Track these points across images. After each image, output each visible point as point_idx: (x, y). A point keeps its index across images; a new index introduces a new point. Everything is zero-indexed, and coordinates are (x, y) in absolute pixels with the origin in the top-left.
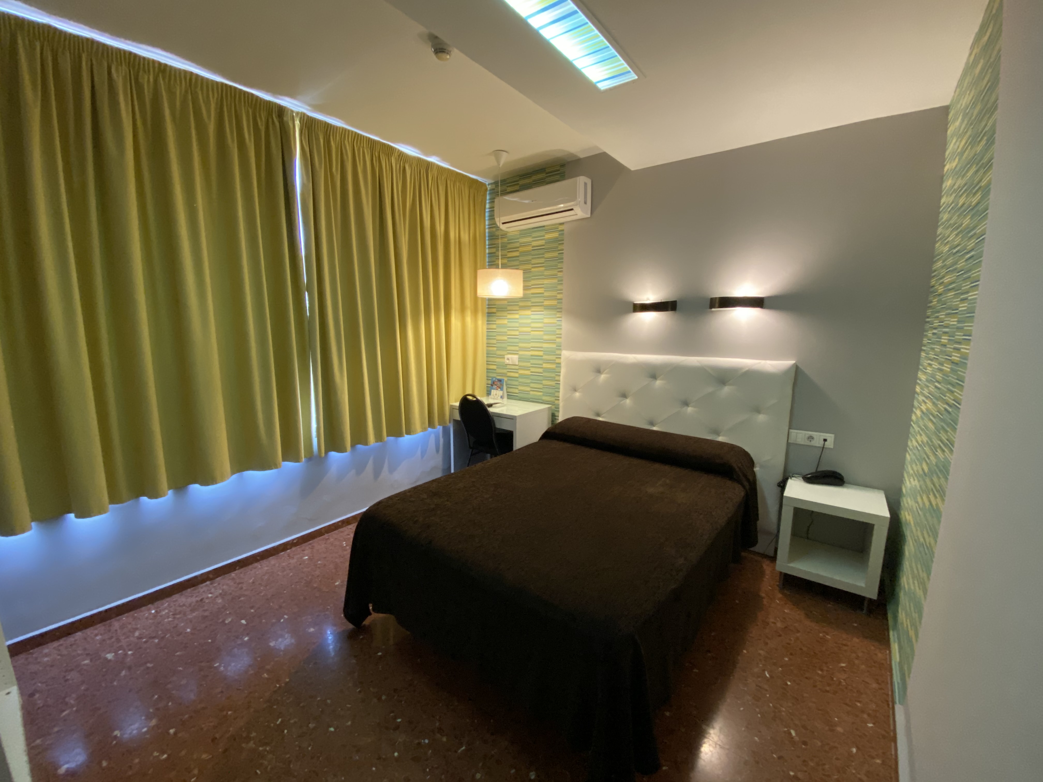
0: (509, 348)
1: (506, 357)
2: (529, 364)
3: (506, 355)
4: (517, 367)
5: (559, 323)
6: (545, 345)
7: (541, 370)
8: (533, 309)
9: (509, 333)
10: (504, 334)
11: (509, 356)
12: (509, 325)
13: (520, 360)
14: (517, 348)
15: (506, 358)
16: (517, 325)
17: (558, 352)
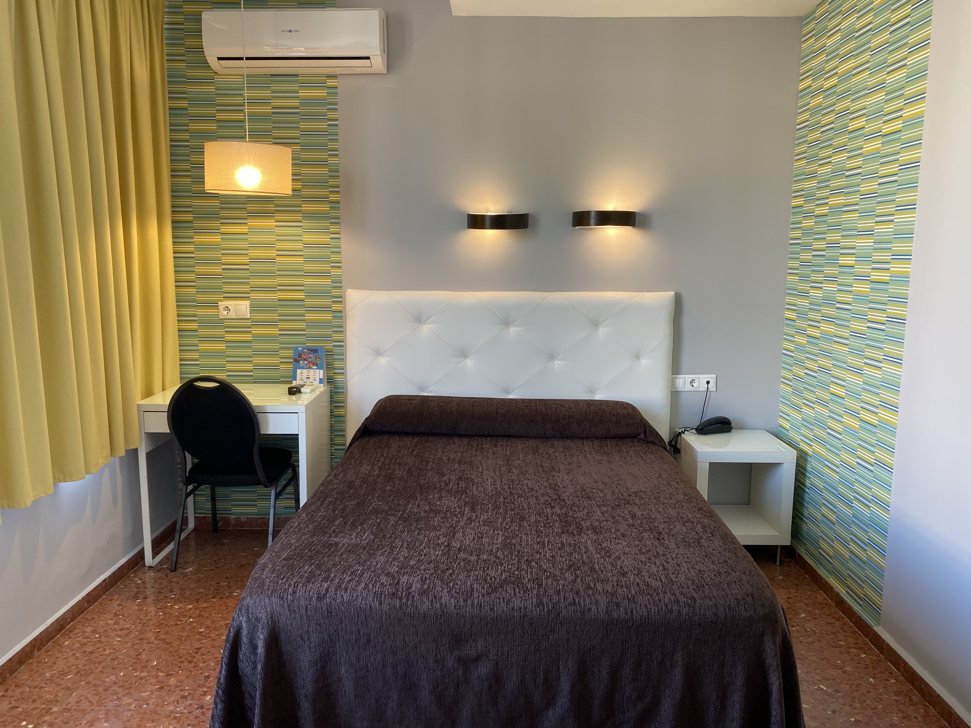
0: (226, 288)
1: (222, 304)
2: (275, 316)
3: (222, 301)
4: (249, 323)
5: (334, 243)
6: (307, 281)
7: (302, 325)
8: (278, 217)
9: (225, 260)
10: (216, 262)
11: (230, 304)
12: (226, 245)
13: (254, 308)
14: (247, 288)
15: (221, 308)
16: (245, 245)
17: (335, 292)
